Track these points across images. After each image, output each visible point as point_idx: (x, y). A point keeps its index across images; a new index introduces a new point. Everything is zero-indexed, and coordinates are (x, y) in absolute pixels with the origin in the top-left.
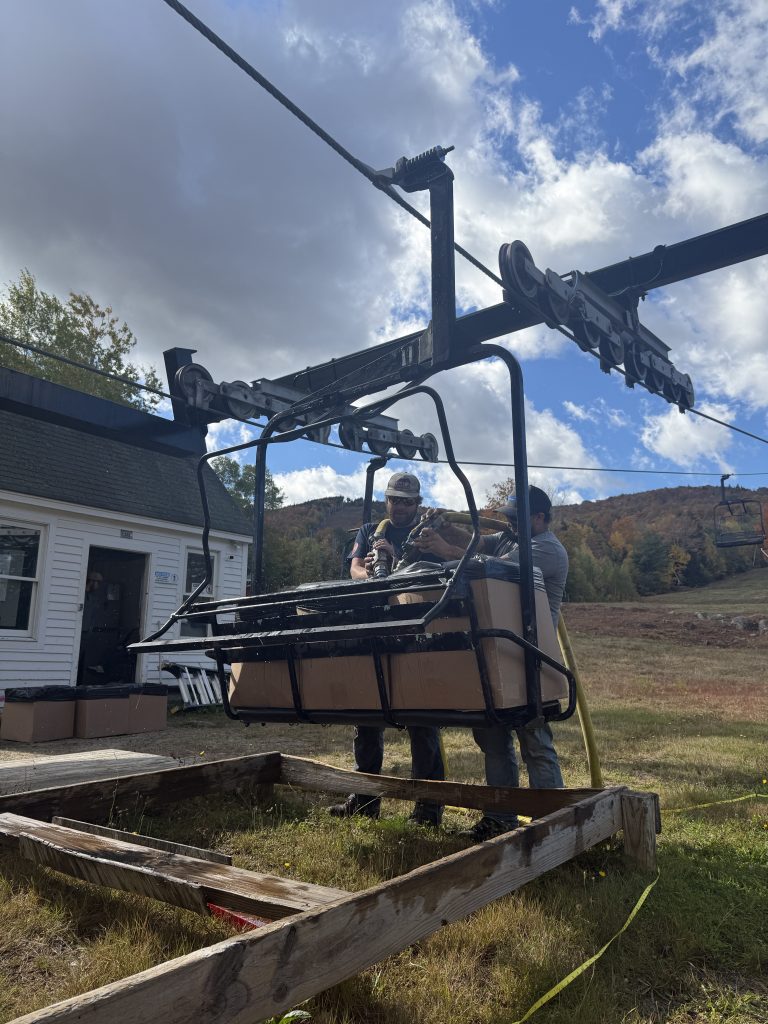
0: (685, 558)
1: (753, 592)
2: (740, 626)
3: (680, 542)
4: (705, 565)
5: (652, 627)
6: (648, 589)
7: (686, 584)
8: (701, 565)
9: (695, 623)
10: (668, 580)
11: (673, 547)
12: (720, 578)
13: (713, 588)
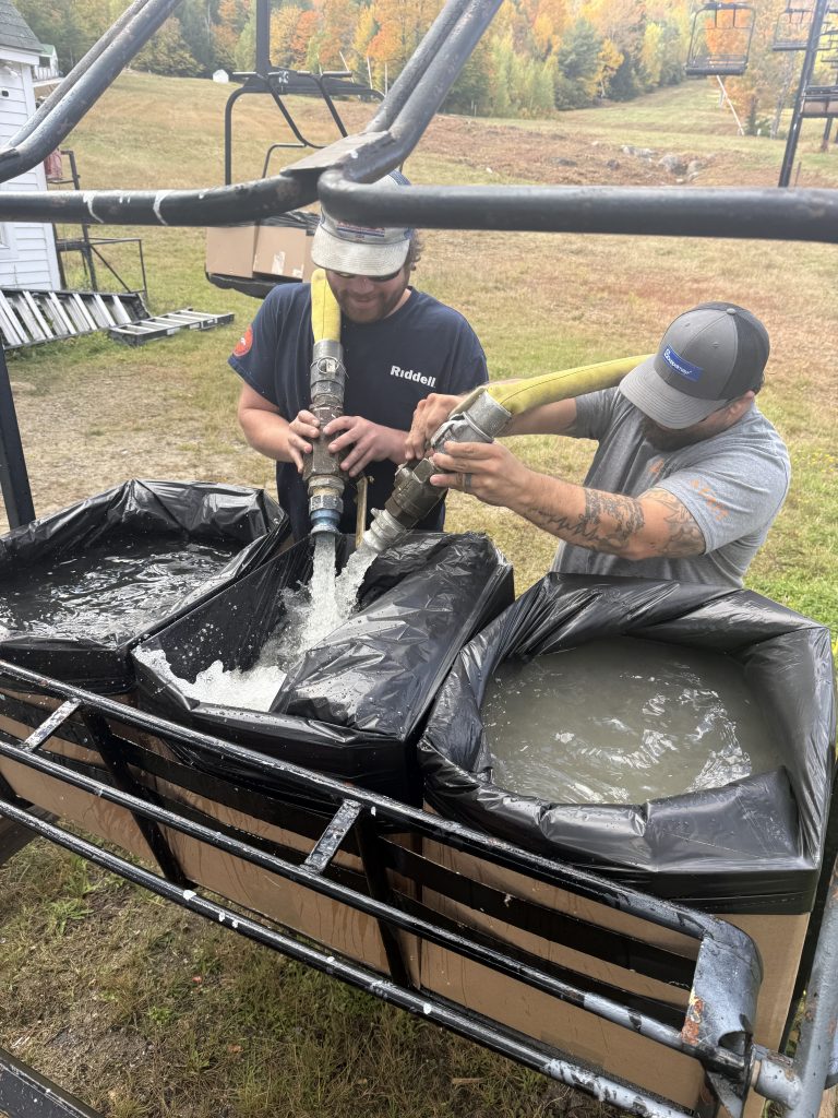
0: (617, 59)
1: (682, 114)
2: (668, 168)
3: (614, 37)
4: (637, 71)
5: (573, 164)
6: (567, 100)
7: (610, 97)
8: (633, 72)
9: (620, 162)
10: (592, 89)
11: (607, 42)
12: (650, 90)
13: (641, 105)
